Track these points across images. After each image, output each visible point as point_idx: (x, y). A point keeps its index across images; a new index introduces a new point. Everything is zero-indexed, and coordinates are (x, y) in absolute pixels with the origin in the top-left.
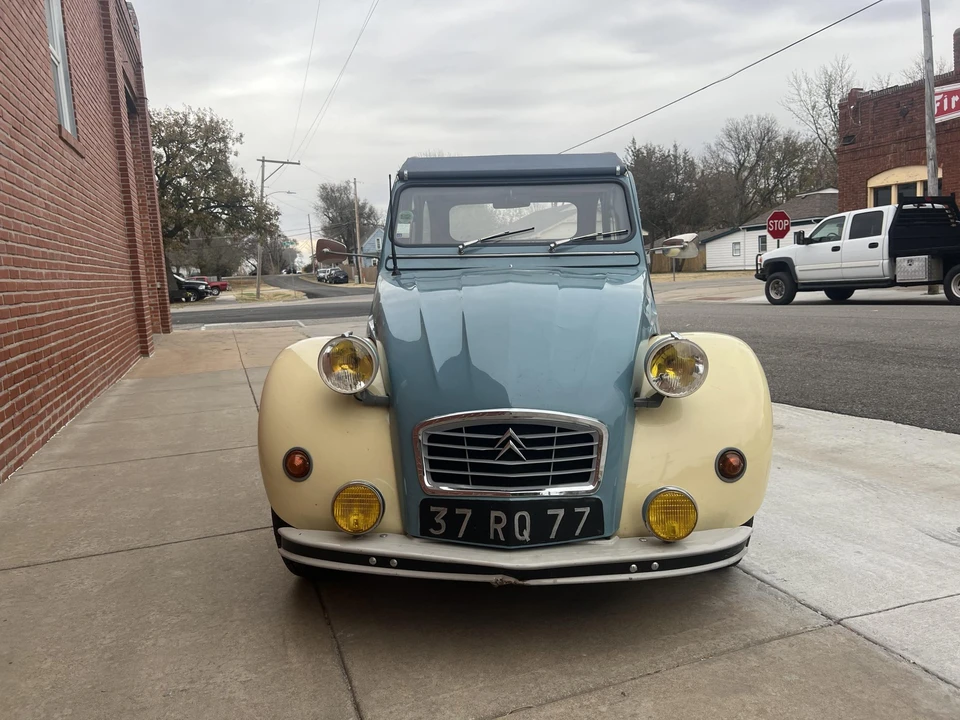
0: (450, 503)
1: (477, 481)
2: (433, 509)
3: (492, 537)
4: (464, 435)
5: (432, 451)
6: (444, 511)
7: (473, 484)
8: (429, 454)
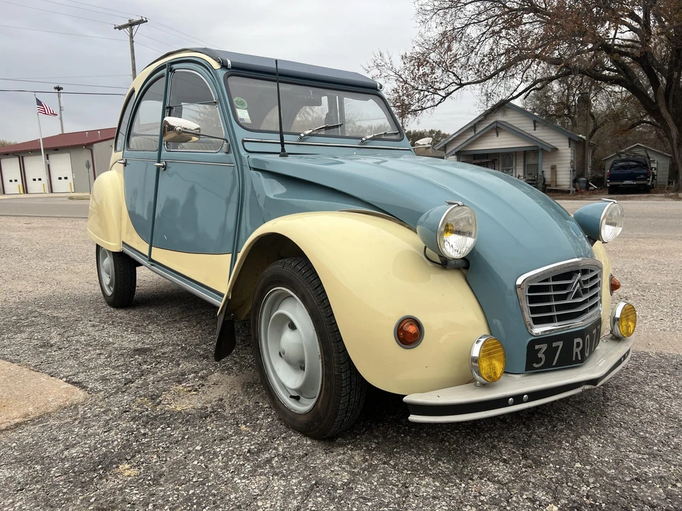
0: (547, 339)
1: (561, 318)
2: (537, 347)
3: (574, 359)
4: (551, 283)
5: (532, 300)
6: (544, 347)
7: (558, 321)
8: (530, 303)
